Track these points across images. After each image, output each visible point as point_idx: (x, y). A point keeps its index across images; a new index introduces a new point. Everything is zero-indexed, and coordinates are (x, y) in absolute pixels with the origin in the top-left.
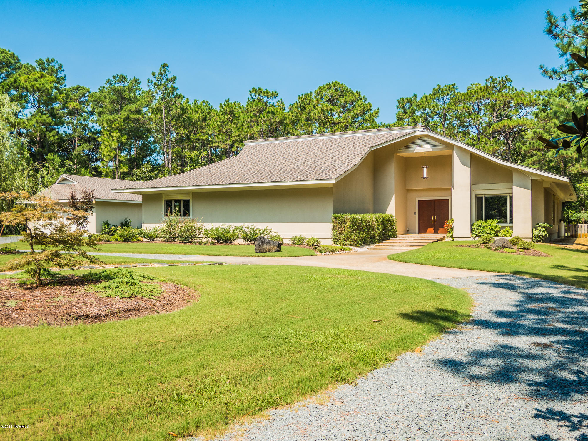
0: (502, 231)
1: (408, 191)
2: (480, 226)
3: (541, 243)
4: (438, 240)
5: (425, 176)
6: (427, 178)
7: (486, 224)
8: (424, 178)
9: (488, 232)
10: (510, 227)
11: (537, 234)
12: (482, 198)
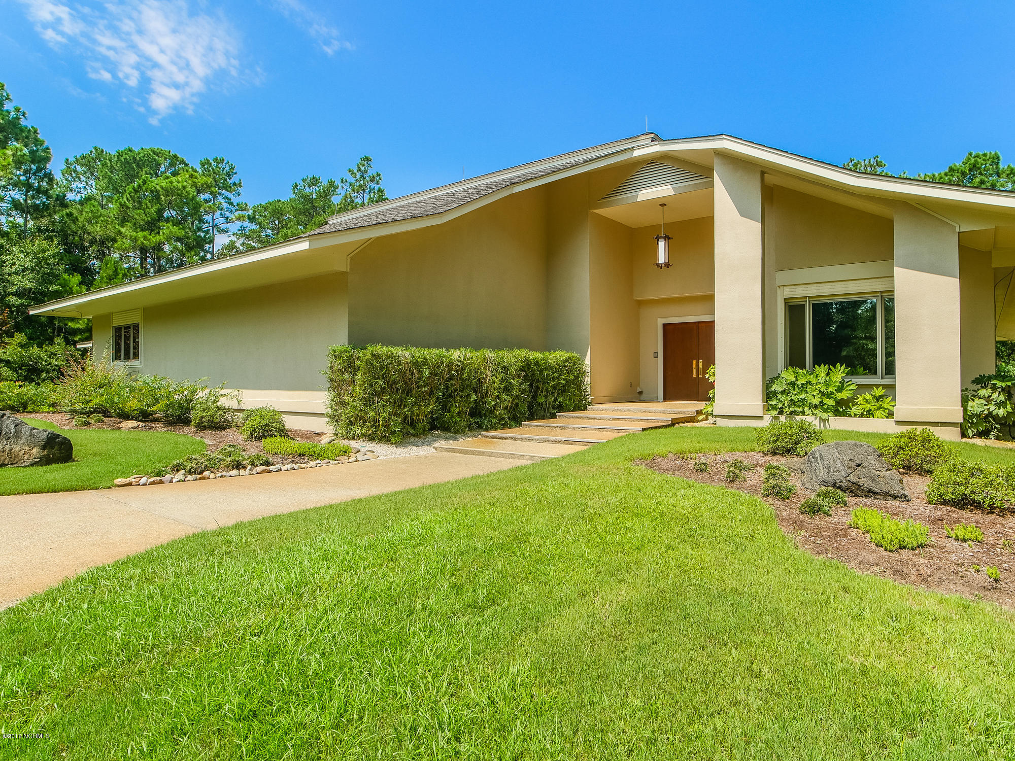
0: (860, 399)
1: (640, 303)
2: (793, 384)
3: (991, 442)
4: (674, 423)
5: (662, 259)
6: (668, 265)
7: (812, 378)
8: (660, 266)
9: (816, 401)
10: (884, 386)
11: (978, 410)
12: (803, 307)
